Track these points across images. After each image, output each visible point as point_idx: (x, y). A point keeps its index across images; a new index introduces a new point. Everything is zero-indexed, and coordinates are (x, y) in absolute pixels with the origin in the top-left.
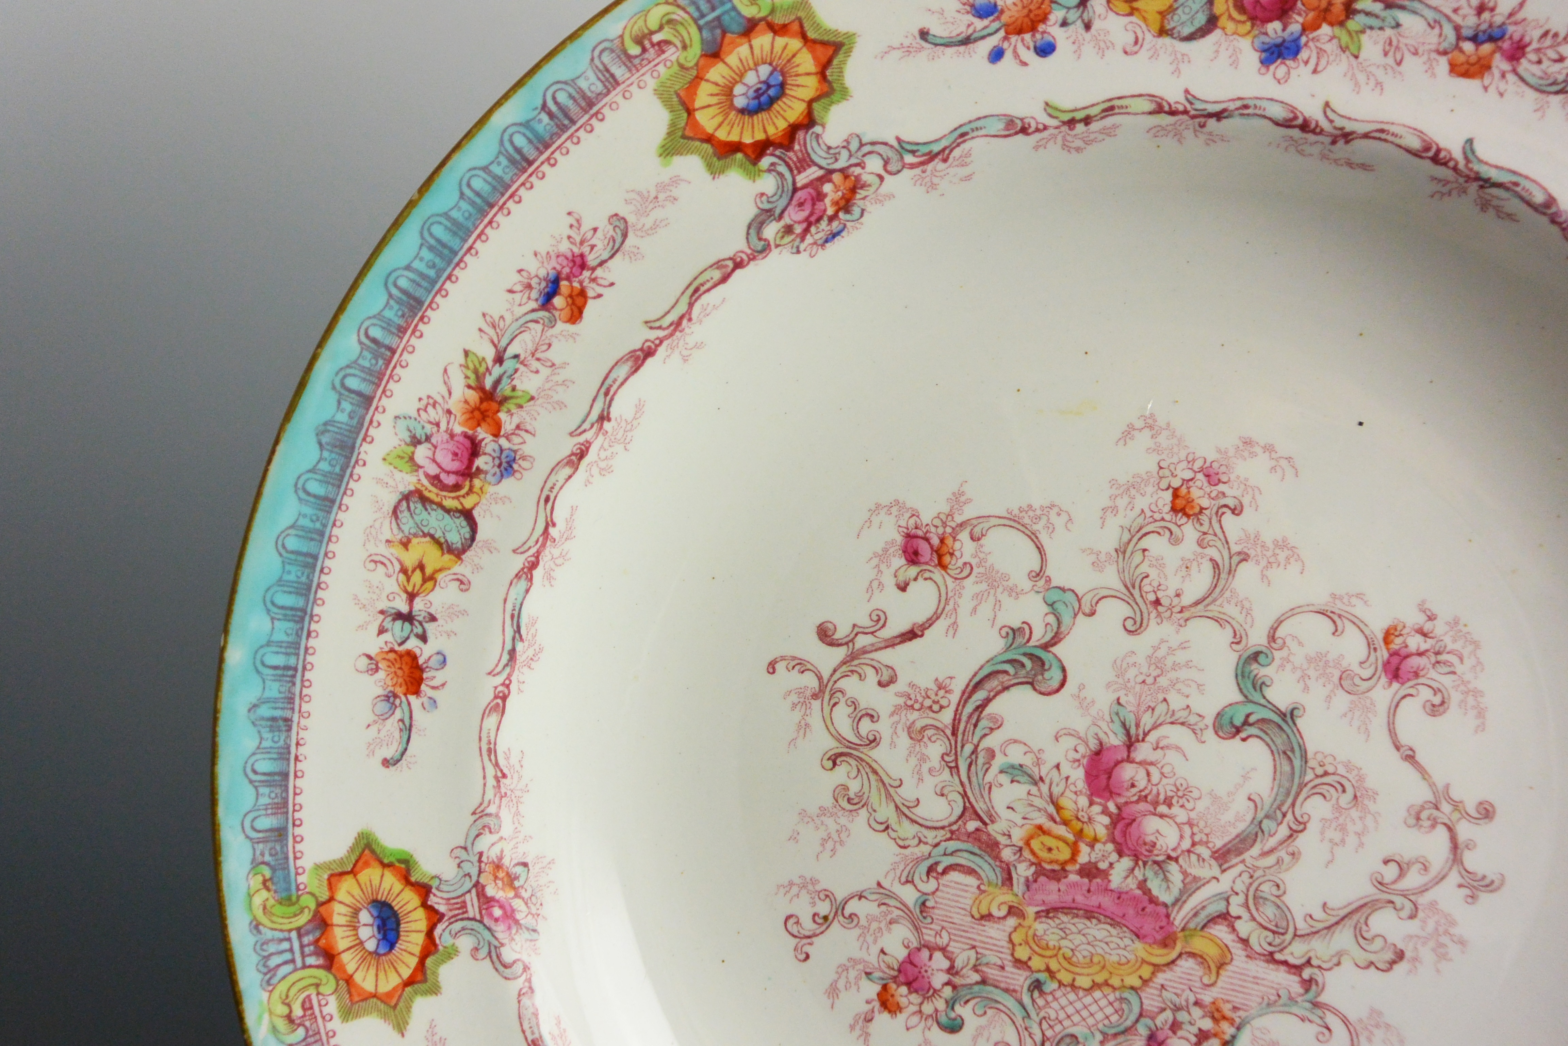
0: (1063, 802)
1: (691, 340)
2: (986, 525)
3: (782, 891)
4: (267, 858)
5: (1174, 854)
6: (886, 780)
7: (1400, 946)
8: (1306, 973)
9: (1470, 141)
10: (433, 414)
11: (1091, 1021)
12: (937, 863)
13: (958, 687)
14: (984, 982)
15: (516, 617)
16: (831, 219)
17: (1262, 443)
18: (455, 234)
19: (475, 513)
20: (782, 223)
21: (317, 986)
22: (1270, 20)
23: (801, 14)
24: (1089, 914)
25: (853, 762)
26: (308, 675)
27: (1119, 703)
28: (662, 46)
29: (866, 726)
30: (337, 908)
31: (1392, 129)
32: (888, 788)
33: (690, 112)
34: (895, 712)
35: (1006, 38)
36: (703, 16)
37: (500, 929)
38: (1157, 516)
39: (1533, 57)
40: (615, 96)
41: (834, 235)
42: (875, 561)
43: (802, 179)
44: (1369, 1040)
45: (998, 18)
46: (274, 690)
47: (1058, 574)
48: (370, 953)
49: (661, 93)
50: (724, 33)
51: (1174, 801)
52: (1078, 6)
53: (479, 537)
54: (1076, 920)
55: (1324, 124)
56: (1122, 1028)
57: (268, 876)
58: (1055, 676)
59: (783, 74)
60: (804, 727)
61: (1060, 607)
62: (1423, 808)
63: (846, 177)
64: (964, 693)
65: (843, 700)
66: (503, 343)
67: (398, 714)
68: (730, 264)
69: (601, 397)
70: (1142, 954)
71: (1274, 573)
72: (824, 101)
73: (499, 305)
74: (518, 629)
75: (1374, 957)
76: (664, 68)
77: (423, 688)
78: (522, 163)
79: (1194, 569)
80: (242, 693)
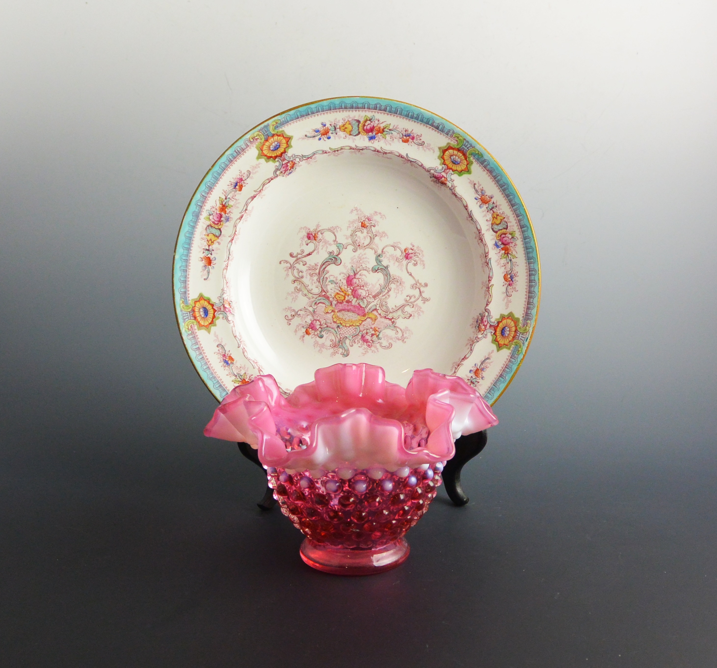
0: (342, 287)
1: (263, 194)
2: (324, 231)
3: (284, 310)
4: (183, 297)
5: (365, 297)
6: (305, 285)
7: (411, 313)
8: (393, 320)
9: (407, 154)
11: (350, 333)
12: (316, 302)
13: (319, 265)
14: (327, 327)
15: (229, 250)
16: (290, 170)
17: (378, 212)
18: (218, 175)
19: (221, 229)
20: (280, 171)
21: (193, 323)
22: (369, 132)
23: (283, 133)
24: (348, 311)
25: (298, 282)
26: (190, 261)
27: (352, 266)
28: (257, 139)
29: (301, 274)
30: (196, 308)
31: (393, 152)
33: (262, 151)
34: (307, 270)
35: (321, 136)
36: (264, 134)
37: (228, 313)
38: (358, 228)
39: (416, 139)
40: (248, 148)
41: (290, 173)
42: (301, 239)
43: (284, 163)
44: (406, 333)
45: (320, 133)
46: (184, 264)
47: (339, 240)
48: (203, 317)
49: (257, 148)
50: (268, 136)
51: (364, 286)
52: (334, 130)
53: (222, 234)
54: (346, 312)
55: (381, 151)
56: (356, 334)
57: (183, 301)
58: (339, 261)
59: (280, 143)
60: (288, 275)
61: (340, 247)
62: (414, 285)
63: (292, 162)
64: (321, 266)
65: (295, 269)
66: (227, 195)
67: (207, 270)
68: (270, 179)
69: (246, 206)
70: (360, 318)
71: (383, 239)
72: (288, 148)
73: (226, 188)
74: (230, 253)
75: (406, 316)
76: (257, 143)
77: (211, 264)
78: (231, 161)
79: (366, 238)
80: (178, 265)
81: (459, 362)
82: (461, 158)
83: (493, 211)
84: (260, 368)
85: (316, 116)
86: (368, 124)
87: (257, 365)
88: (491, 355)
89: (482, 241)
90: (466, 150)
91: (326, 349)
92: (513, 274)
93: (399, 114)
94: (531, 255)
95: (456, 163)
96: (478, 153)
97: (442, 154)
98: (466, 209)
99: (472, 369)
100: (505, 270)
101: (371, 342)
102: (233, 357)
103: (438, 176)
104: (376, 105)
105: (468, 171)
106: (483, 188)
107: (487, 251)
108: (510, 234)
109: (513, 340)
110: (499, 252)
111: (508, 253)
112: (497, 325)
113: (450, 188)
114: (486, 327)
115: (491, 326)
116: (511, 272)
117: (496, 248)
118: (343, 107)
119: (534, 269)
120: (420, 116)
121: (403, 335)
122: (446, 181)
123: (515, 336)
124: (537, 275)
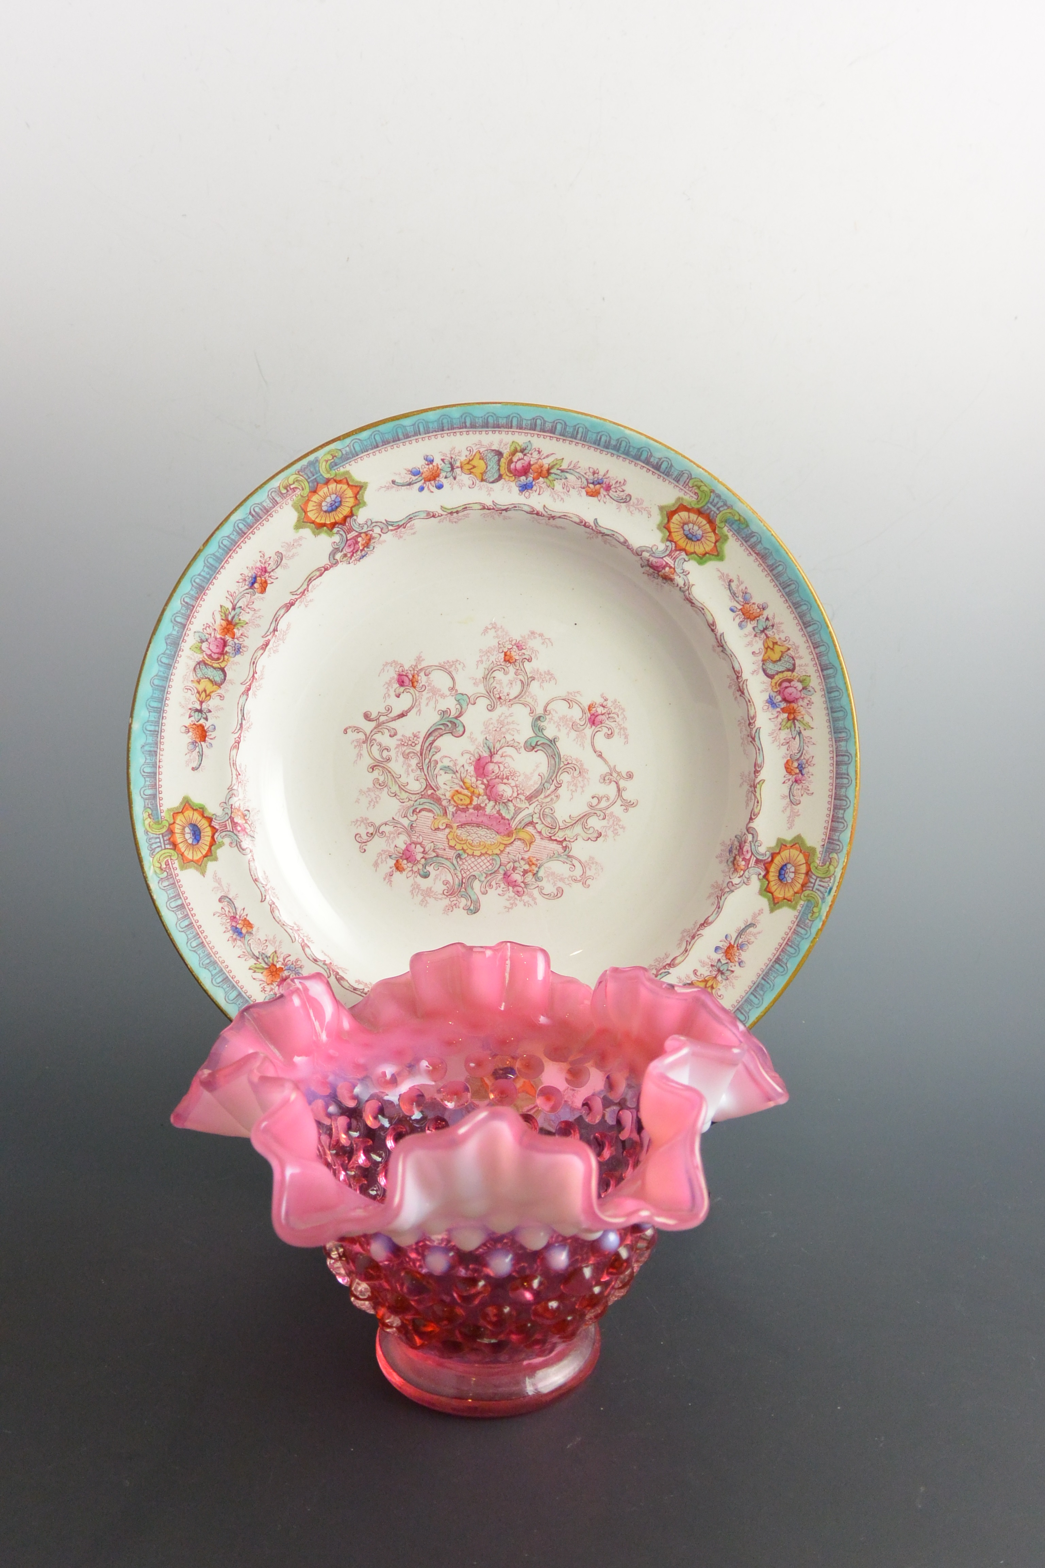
0: (466, 780)
1: (308, 599)
2: (431, 669)
3: (353, 824)
4: (150, 806)
5: (510, 799)
6: (394, 775)
7: (600, 831)
8: (564, 844)
9: (596, 519)
10: (209, 630)
11: (481, 869)
12: (416, 808)
13: (422, 736)
15: (242, 710)
16: (362, 551)
17: (538, 633)
18: (217, 561)
19: (225, 669)
20: (342, 553)
21: (170, 856)
22: (521, 476)
23: (346, 476)
24: (478, 826)
25: (380, 769)
26: (163, 734)
27: (486, 739)
28: (294, 489)
29: (385, 753)
30: (177, 826)
31: (568, 515)
32: (395, 778)
33: (306, 512)
34: (397, 746)
35: (425, 483)
36: (309, 478)
37: (241, 835)
38: (499, 663)
39: (614, 490)
40: (277, 508)
41: (363, 557)
42: (386, 686)
43: (349, 536)
44: (590, 869)
45: (421, 476)
46: (150, 740)
47: (461, 688)
48: (190, 844)
49: (294, 506)
50: (318, 483)
51: (510, 777)
52: (450, 471)
53: (227, 678)
54: (473, 828)
55: (544, 513)
56: (493, 871)
57: (150, 813)
58: (461, 729)
59: (341, 498)
60: (360, 755)
61: (461, 701)
62: (606, 776)
63: (367, 535)
64: (424, 738)
65: (375, 744)
66: (235, 602)
67: (197, 749)
68: (323, 569)
69: (273, 623)
70: (500, 840)
71: (545, 685)
72: (356, 507)
73: (234, 588)
74: (243, 716)
75: (590, 836)
76: (295, 497)
77: (207, 739)
78: (242, 534)
79: (514, 683)
80: (139, 740)
81: (694, 931)
82: (704, 528)
83: (766, 635)
84: (306, 941)
85: (414, 442)
86: (519, 460)
87: (299, 936)
88: (759, 918)
89: (743, 693)
90: (715, 512)
91: (435, 898)
92: (804, 761)
93: (581, 440)
94: (840, 724)
95: (694, 539)
96: (739, 520)
97: (666, 521)
98: (713, 630)
99: (720, 945)
100: (788, 752)
101: (522, 885)
102: (251, 922)
103: (658, 565)
104: (535, 419)
105: (718, 555)
106: (746, 588)
107: (752, 713)
108: (799, 681)
109: (803, 891)
110: (777, 717)
111: (794, 719)
112: (770, 859)
113: (680, 588)
114: (749, 864)
115: (758, 861)
116: (801, 756)
117: (770, 709)
118: (468, 424)
119: (847, 751)
120: (624, 444)
121: (584, 872)
122: (673, 574)
123: (806, 884)
124: (853, 764)
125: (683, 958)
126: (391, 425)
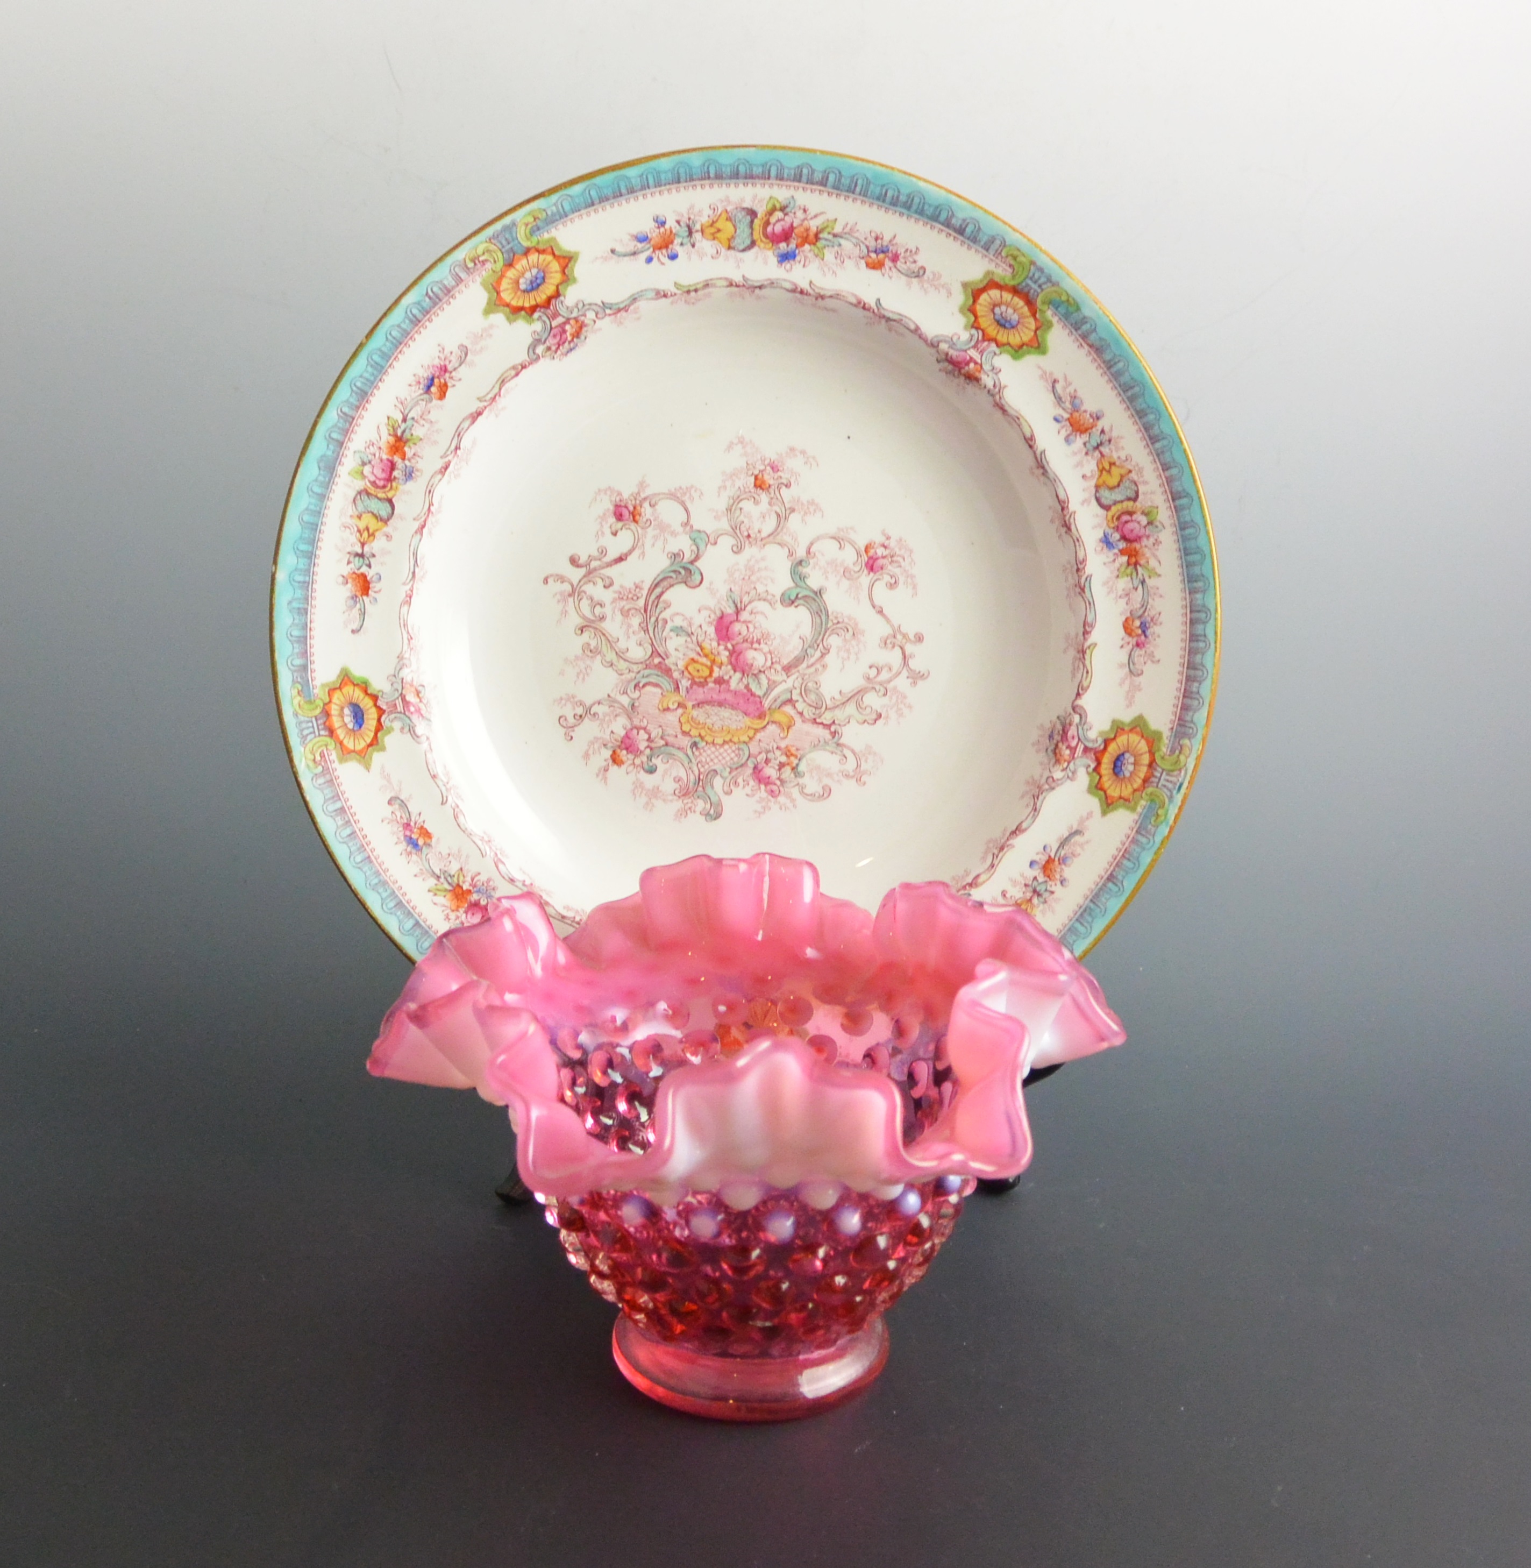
0: (704, 645)
1: (500, 406)
2: (657, 498)
3: (556, 702)
4: (299, 680)
5: (762, 670)
6: (610, 639)
7: (879, 711)
8: (833, 729)
9: (878, 300)
10: (372, 449)
11: (723, 762)
13: (646, 587)
14: (667, 744)
15: (415, 555)
16: (570, 342)
17: (799, 449)
18: (382, 358)
19: (394, 500)
20: (545, 345)
21: (326, 745)
22: (781, 241)
23: (552, 244)
24: (720, 704)
25: (592, 630)
26: (314, 586)
27: (731, 590)
28: (484, 263)
29: (598, 610)
30: (333, 706)
31: (842, 294)
32: (611, 643)
33: (498, 293)
34: (614, 601)
35: (653, 252)
36: (503, 247)
37: (415, 718)
38: (747, 490)
39: (903, 261)
40: (462, 286)
41: (571, 349)
42: (599, 520)
43: (554, 323)
44: (866, 761)
46: (299, 594)
47: (697, 523)
48: (350, 730)
49: (484, 284)
50: (514, 254)
51: (762, 641)
52: (687, 236)
53: (396, 512)
54: (713, 708)
55: (810, 291)
56: (740, 764)
57: (300, 689)
58: (697, 578)
59: (544, 272)
60: (564, 612)
61: (698, 541)
62: (887, 638)
63: (577, 321)
64: (649, 590)
65: (585, 598)
66: (406, 412)
67: (358, 606)
68: (520, 367)
69: (456, 438)
70: (749, 724)
71: (808, 518)
72: (565, 284)
73: (405, 392)
74: (416, 561)
75: (867, 718)
76: (485, 272)
77: (370, 592)
78: (416, 322)
79: (767, 517)
80: (284, 595)
81: (1003, 841)
82: (1021, 311)
83: (1101, 453)
84: (499, 856)
85: (641, 198)
86: (778, 221)
87: (490, 848)
88: (1087, 823)
89: (1069, 529)
90: (1035, 291)
91: (664, 800)
92: (1149, 619)
93: (860, 194)
94: (1196, 570)
95: (1007, 325)
96: (1068, 300)
97: (970, 302)
98: (1031, 447)
99: (1037, 858)
100: (1127, 607)
101: (778, 782)
102: (430, 830)
103: (959, 359)
104: (800, 168)
105: (1038, 347)
106: (1075, 391)
107: (1081, 556)
108: (1143, 513)
109: (1144, 788)
110: (1114, 561)
111: (1136, 563)
112: (1102, 747)
114: (1074, 754)
115: (1086, 750)
116: (1144, 612)
117: (1105, 550)
118: (712, 175)
119: (1204, 606)
120: (916, 200)
121: (858, 766)
122: (980, 372)
123: (1149, 778)
124: (1212, 621)
125: (989, 875)
126: (610, 177)
